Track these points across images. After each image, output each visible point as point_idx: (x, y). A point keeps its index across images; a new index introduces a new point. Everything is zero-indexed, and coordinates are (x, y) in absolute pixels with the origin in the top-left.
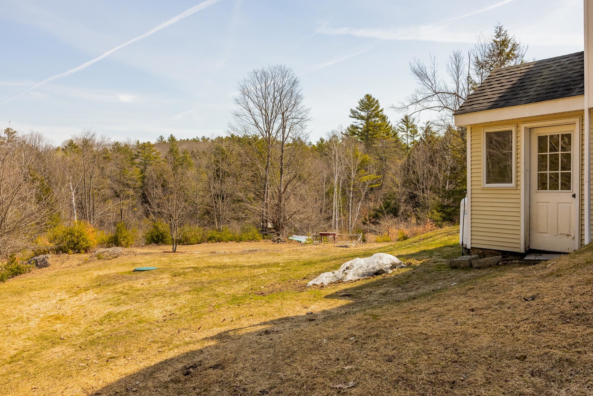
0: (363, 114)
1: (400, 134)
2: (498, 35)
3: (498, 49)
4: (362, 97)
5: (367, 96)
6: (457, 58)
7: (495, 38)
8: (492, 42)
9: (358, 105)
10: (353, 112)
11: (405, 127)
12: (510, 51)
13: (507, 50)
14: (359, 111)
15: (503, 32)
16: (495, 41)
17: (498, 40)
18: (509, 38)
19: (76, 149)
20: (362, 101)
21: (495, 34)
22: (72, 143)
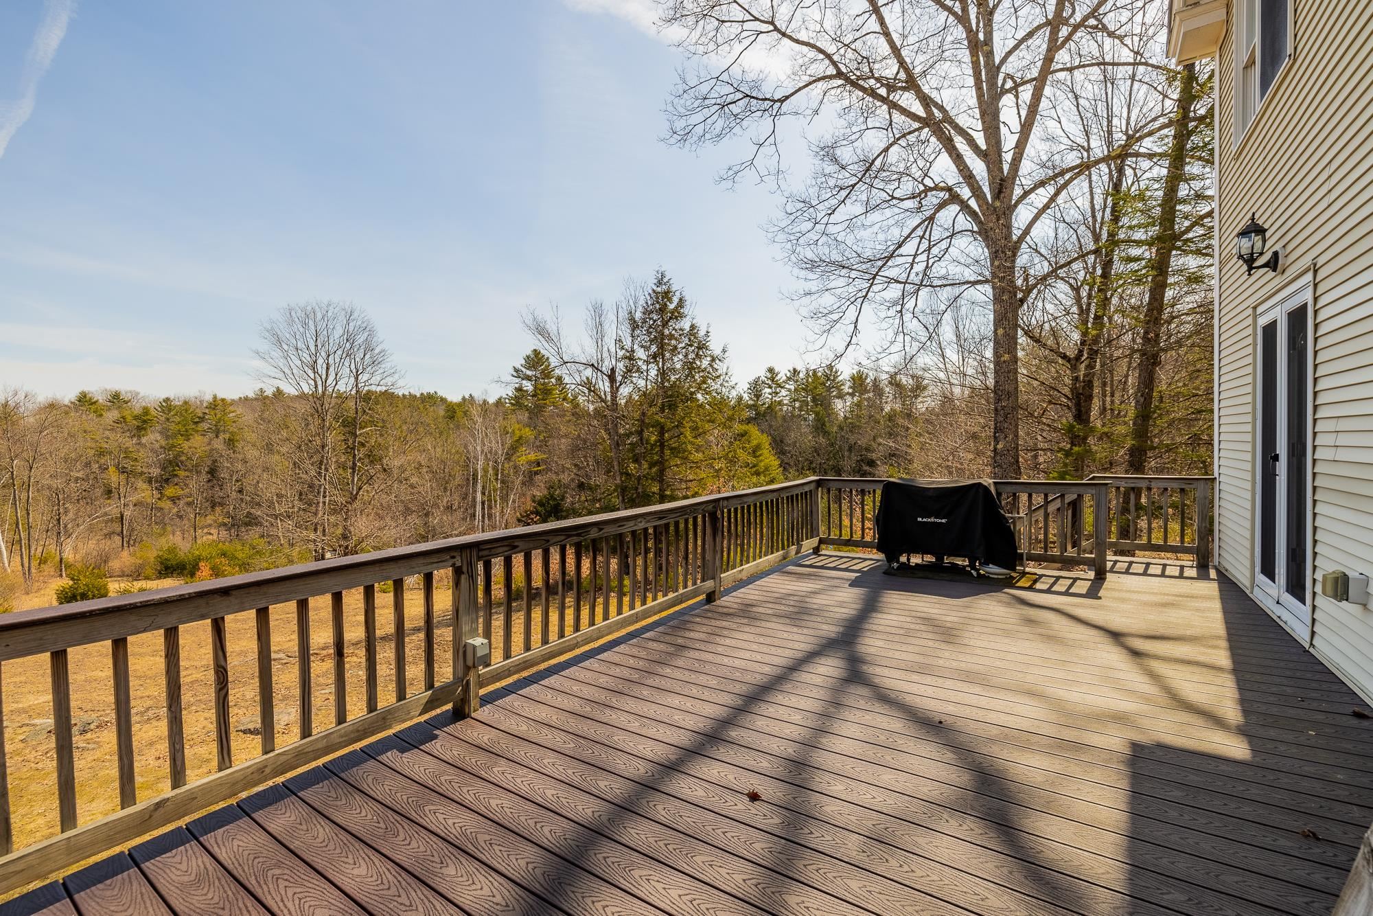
0: (529, 373)
1: (581, 399)
2: (659, 283)
3: (658, 302)
4: (529, 352)
5: (535, 350)
6: (598, 312)
7: (655, 288)
8: (651, 291)
9: (523, 362)
10: (516, 370)
11: (586, 391)
12: (676, 307)
13: (672, 306)
14: (524, 370)
15: (665, 280)
16: (654, 291)
17: (659, 289)
18: (674, 289)
19: (93, 407)
20: (528, 357)
21: (656, 281)
22: (85, 396)
